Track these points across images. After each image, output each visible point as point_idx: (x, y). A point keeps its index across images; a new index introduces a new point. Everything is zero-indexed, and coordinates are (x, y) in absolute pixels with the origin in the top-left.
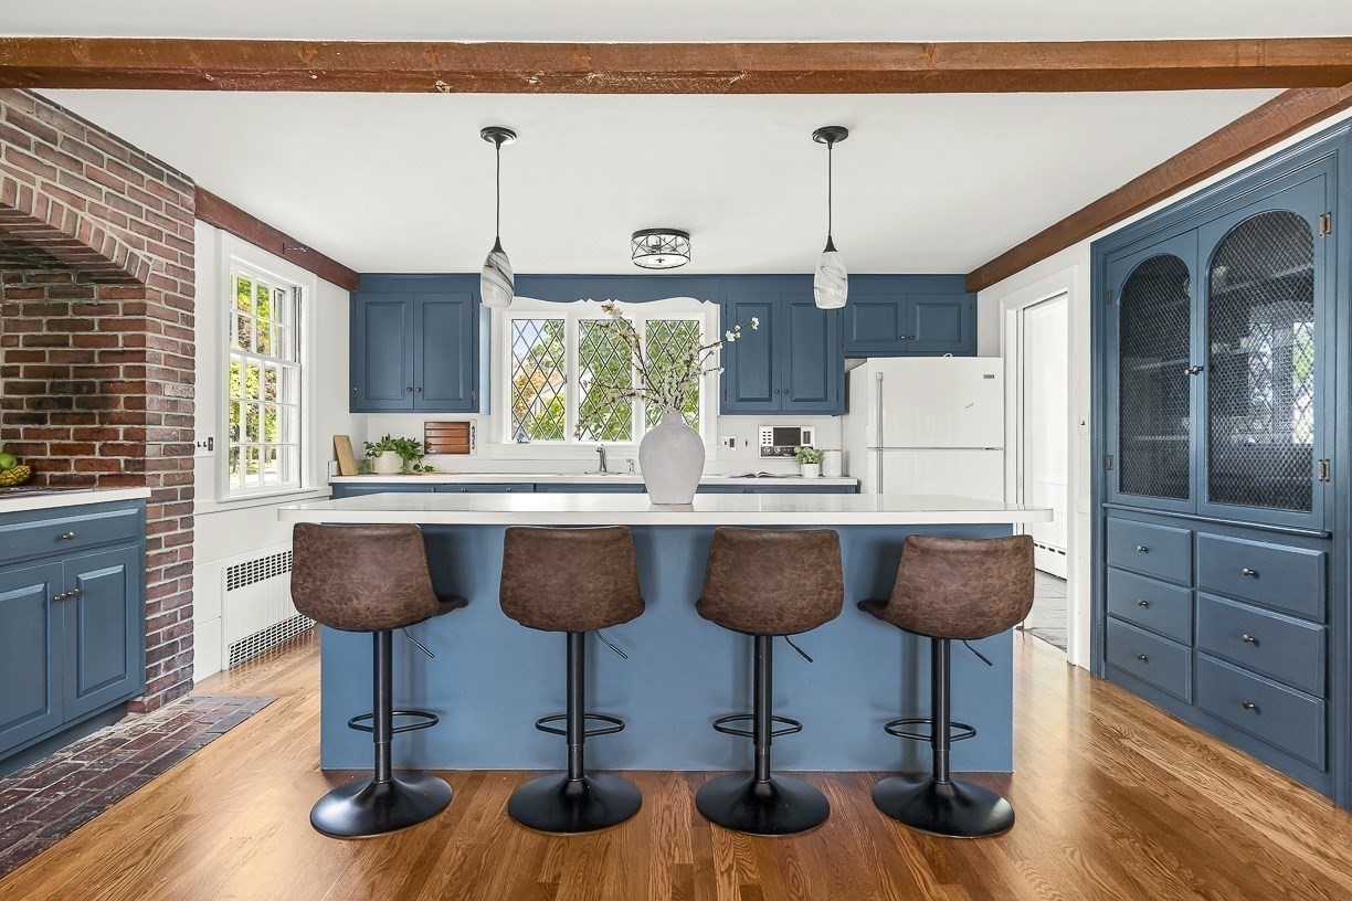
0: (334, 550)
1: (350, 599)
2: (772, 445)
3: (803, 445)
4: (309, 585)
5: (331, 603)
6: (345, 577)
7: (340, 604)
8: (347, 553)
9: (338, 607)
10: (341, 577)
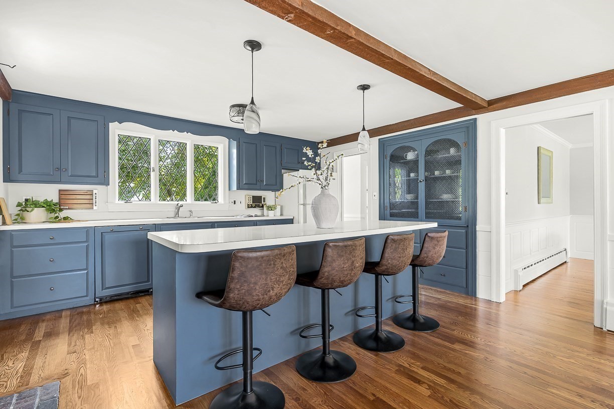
0: (264, 264)
1: (269, 291)
2: (251, 203)
3: (263, 203)
4: (245, 288)
5: (258, 296)
6: (268, 279)
7: (263, 295)
8: (270, 265)
9: (261, 297)
10: (266, 280)
